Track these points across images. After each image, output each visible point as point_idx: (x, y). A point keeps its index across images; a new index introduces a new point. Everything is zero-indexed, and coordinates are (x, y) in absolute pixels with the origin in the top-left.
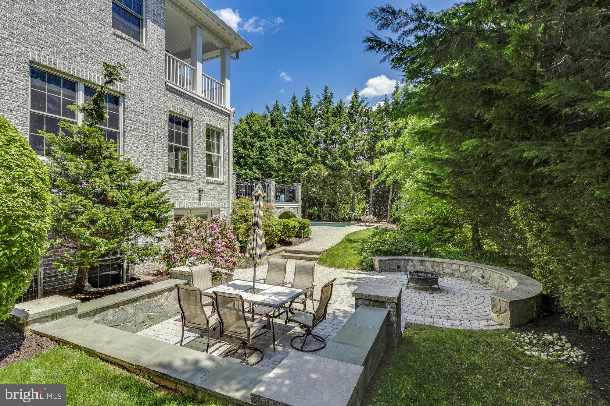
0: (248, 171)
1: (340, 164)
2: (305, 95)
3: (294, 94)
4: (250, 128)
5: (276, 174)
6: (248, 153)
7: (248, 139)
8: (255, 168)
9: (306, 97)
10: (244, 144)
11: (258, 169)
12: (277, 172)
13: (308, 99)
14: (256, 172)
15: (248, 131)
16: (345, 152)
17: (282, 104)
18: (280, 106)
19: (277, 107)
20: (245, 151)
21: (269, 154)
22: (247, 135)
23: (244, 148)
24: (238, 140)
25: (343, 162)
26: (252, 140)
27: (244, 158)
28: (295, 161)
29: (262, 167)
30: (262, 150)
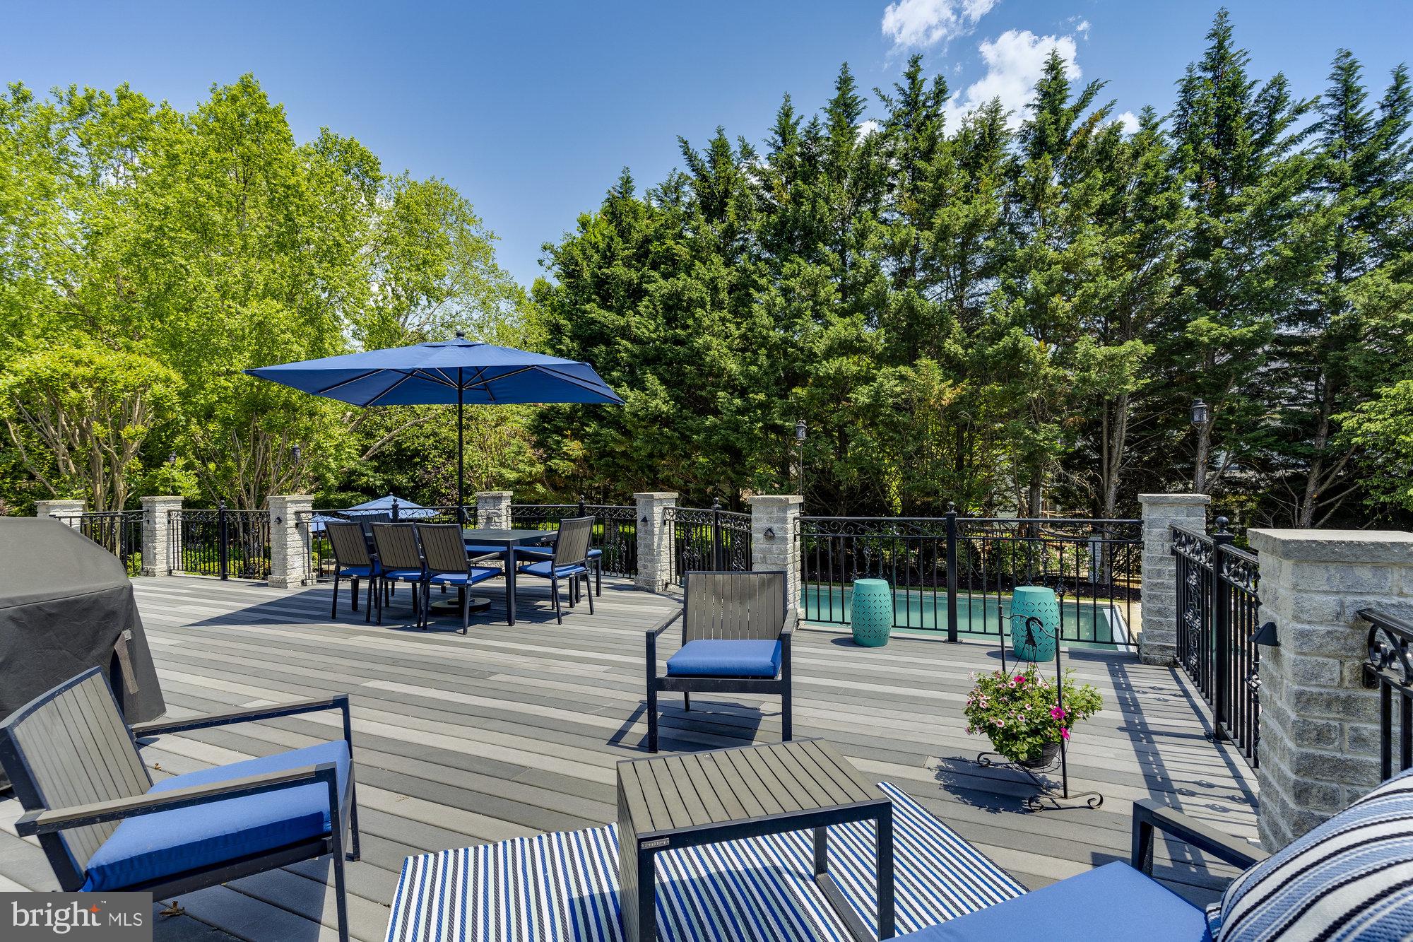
0: (625, 390)
1: (1015, 353)
2: (836, 94)
3: (787, 98)
4: (624, 233)
5: (738, 402)
6: (622, 322)
7: (618, 270)
8: (651, 380)
9: (836, 103)
10: (603, 289)
11: (663, 381)
12: (743, 393)
13: (845, 109)
14: (655, 395)
15: (618, 243)
16: (1038, 302)
17: (742, 139)
18: (735, 147)
19: (720, 150)
20: (612, 316)
21: (706, 322)
22: (613, 257)
23: (604, 305)
24: (580, 276)
25: (1031, 343)
26: (634, 276)
27: (608, 342)
28: (820, 347)
29: (681, 373)
30: (674, 308)
